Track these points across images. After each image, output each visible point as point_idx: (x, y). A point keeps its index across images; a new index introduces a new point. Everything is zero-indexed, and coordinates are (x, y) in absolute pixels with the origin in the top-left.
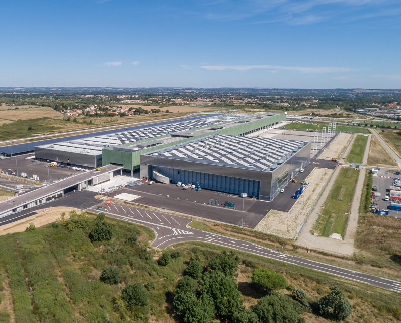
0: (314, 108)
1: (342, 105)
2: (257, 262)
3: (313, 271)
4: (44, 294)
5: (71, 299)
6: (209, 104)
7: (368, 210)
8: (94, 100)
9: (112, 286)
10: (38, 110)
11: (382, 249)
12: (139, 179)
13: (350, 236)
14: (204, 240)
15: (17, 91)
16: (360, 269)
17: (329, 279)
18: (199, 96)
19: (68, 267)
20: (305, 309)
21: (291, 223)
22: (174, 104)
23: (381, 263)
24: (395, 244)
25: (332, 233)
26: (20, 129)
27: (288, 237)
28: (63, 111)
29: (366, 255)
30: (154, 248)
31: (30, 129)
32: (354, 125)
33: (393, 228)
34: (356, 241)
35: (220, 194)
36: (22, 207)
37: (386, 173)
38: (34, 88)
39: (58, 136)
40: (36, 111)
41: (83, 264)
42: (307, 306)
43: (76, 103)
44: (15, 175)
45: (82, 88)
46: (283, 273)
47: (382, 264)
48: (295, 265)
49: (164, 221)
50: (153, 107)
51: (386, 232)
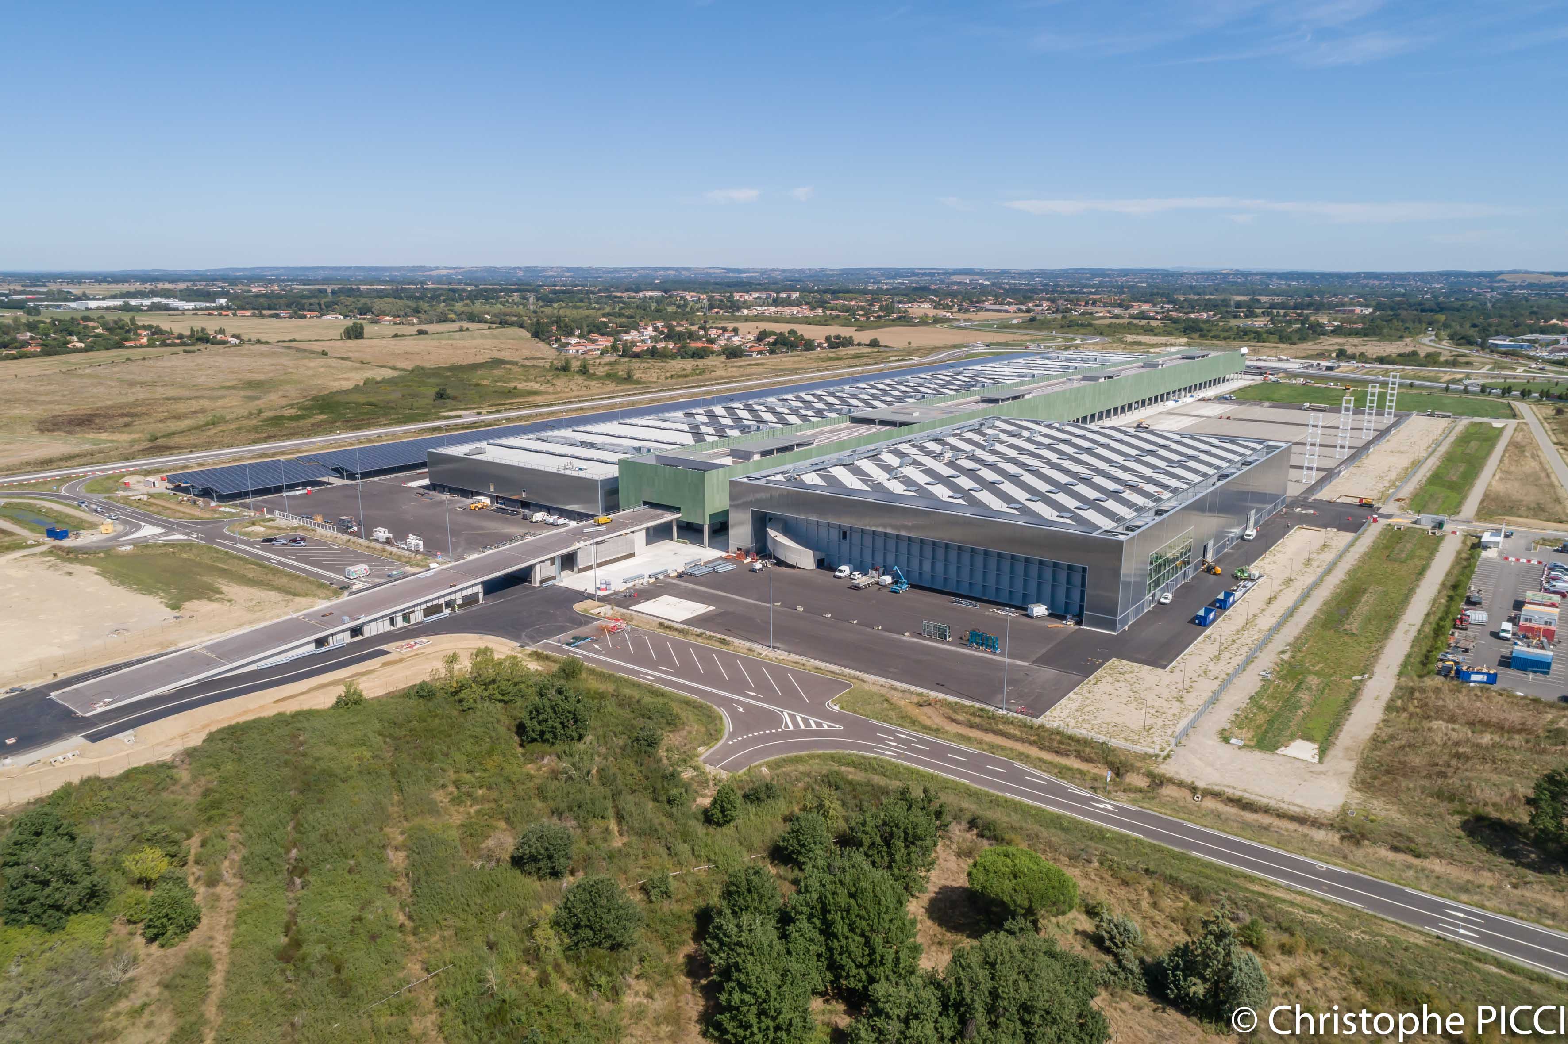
0: (1350, 335)
1: (1446, 326)
2: (1017, 825)
3: (1190, 859)
4: (332, 899)
5: (410, 918)
6: (1015, 322)
7: (1431, 667)
8: (661, 307)
9: (543, 883)
10: (484, 337)
11: (1439, 795)
12: (724, 554)
13: (1347, 749)
14: (870, 749)
15: (439, 280)
16: (1345, 857)
17: (1237, 885)
18: (989, 294)
19: (429, 822)
20: (1126, 979)
21: (1165, 704)
22: (905, 320)
23: (1424, 840)
24: (1487, 781)
25: (1292, 738)
26: (413, 396)
27: (1140, 749)
28: (556, 340)
29: (1383, 813)
30: (708, 768)
31: (441, 395)
32: (1466, 391)
33: (1500, 728)
34: (1364, 766)
35: (965, 604)
36: (348, 633)
37: (1528, 549)
38: (492, 270)
39: (519, 418)
40: (479, 341)
41: (478, 812)
42: (1131, 972)
43: (604, 315)
44: (358, 535)
45: (634, 270)
46: (1089, 861)
47: (1425, 845)
48: (1136, 840)
49: (764, 689)
50: (835, 330)
51: (1468, 740)
